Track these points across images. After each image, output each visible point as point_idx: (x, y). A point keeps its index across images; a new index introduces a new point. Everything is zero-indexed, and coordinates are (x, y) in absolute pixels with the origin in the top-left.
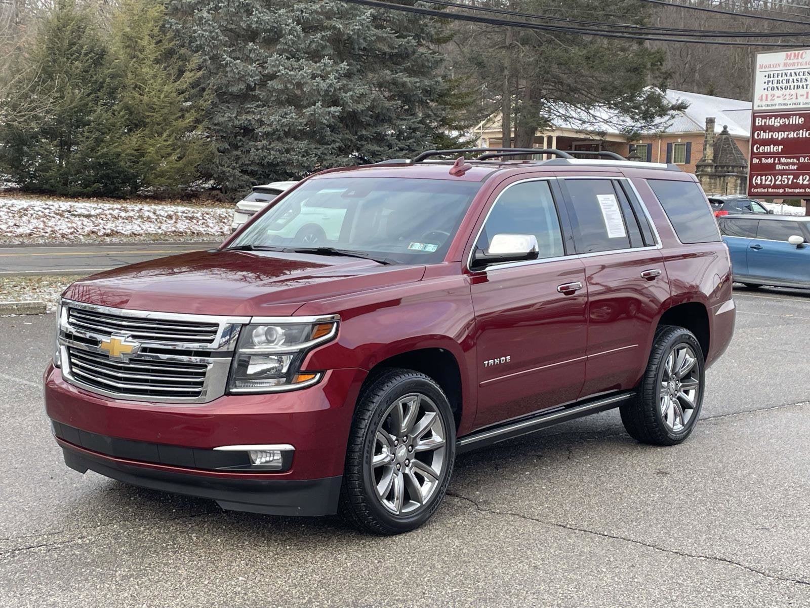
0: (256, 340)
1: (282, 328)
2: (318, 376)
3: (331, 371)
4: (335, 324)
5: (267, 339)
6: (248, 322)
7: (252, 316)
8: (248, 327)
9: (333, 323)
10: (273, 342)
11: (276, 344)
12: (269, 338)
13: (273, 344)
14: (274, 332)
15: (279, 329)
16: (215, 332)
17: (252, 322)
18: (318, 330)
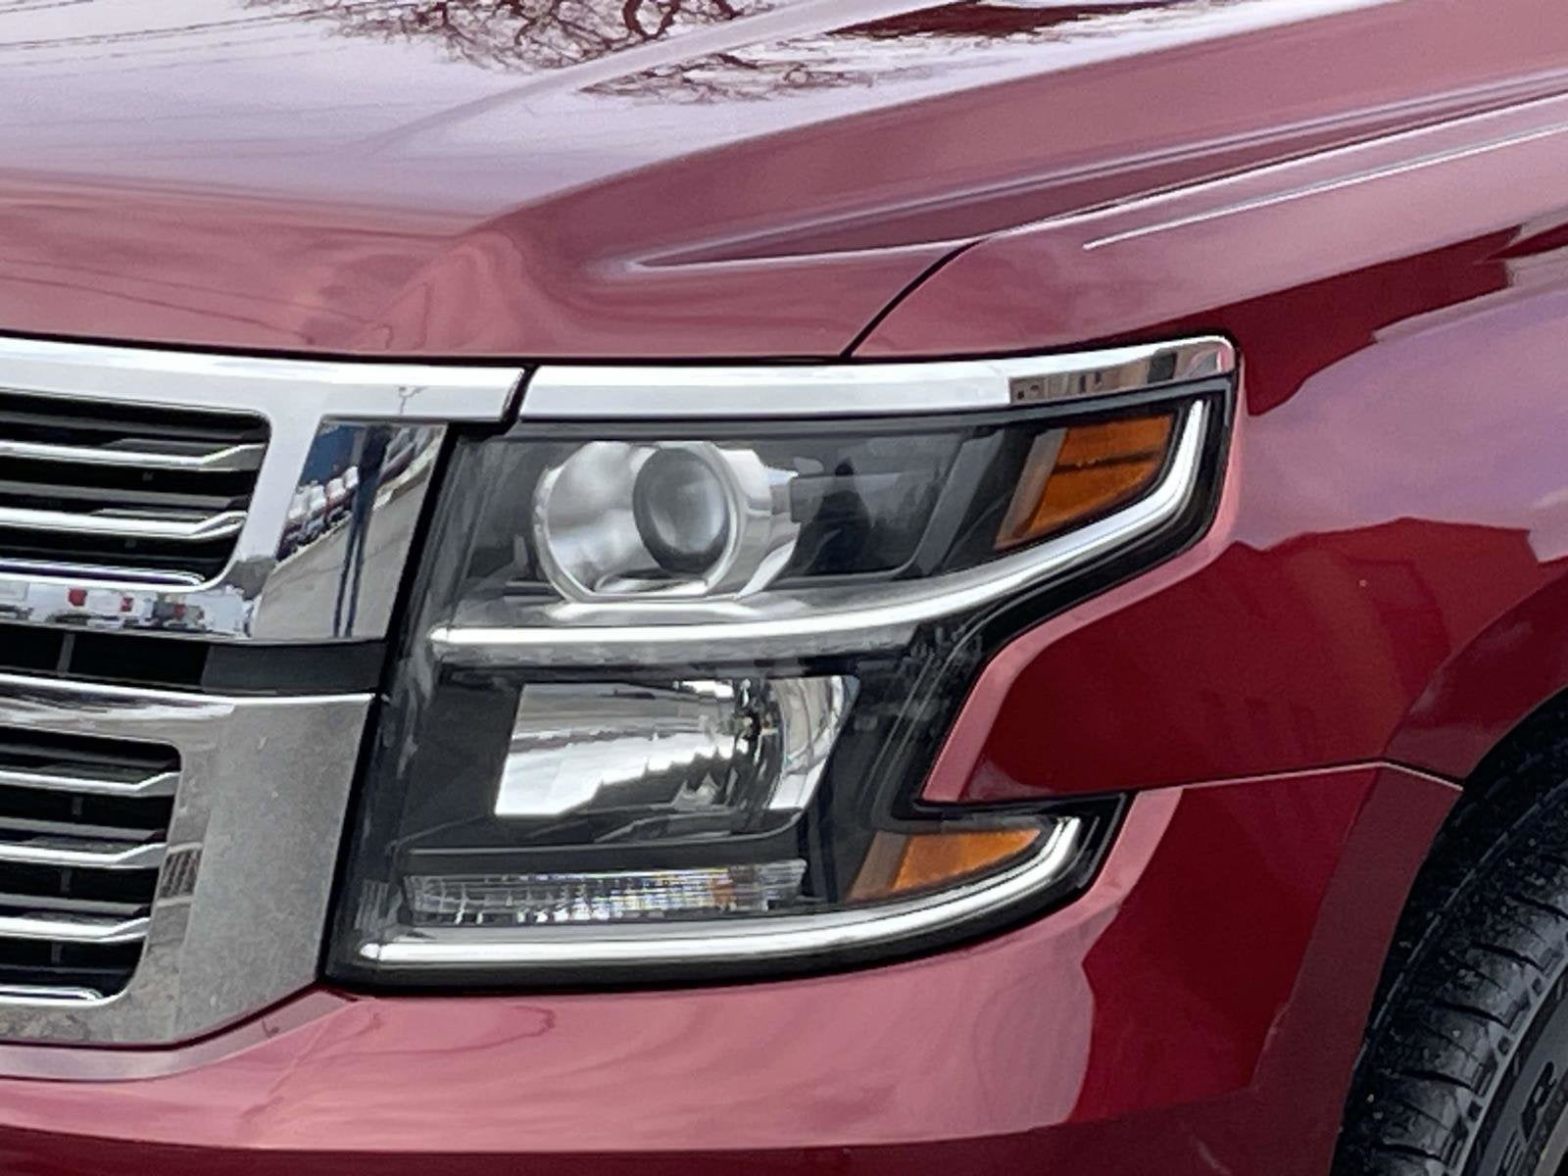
0: (564, 554)
1: (769, 460)
2: (1063, 839)
3: (1172, 795)
4: (1197, 413)
5: (652, 543)
6: (495, 411)
7: (530, 366)
8: (494, 448)
9: (1174, 411)
10: (697, 565)
11: (729, 588)
12: (669, 537)
13: (697, 588)
14: (710, 486)
15: (744, 462)
16: (238, 486)
17: (525, 410)
18: (1058, 470)
